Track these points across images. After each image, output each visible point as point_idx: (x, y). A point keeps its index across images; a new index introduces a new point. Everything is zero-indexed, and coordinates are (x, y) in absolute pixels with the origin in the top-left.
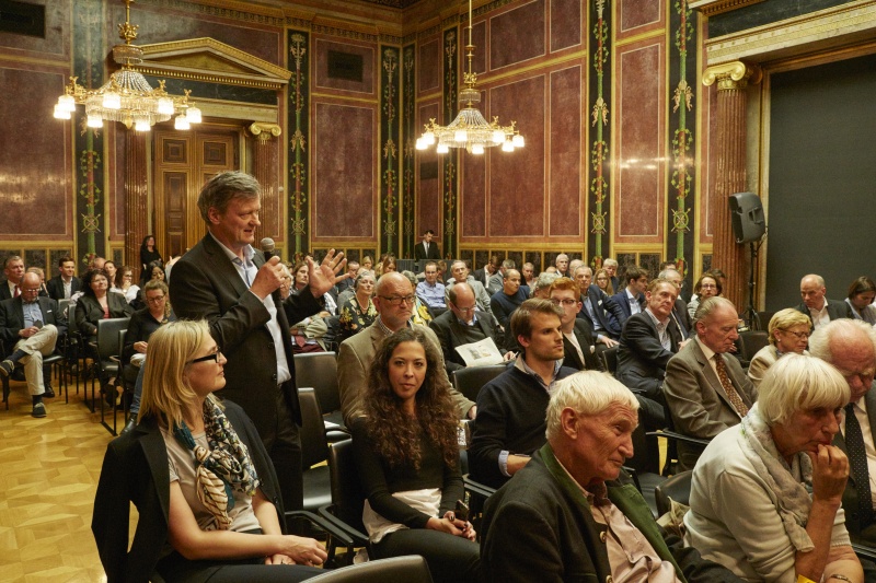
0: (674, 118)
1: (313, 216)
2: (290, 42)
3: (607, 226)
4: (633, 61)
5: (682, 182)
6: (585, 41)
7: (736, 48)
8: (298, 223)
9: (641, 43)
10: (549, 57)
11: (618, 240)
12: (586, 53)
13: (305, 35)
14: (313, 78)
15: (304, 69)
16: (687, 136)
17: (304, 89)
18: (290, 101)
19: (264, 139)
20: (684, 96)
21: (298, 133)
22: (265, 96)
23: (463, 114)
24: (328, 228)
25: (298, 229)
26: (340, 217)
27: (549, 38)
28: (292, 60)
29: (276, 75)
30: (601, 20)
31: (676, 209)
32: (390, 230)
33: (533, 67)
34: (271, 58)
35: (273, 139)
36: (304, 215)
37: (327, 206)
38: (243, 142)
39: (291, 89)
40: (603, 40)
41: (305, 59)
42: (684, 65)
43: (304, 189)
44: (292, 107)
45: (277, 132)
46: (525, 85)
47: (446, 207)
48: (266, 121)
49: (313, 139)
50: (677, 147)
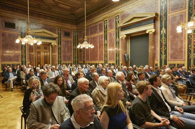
0: (116, 43)
1: (62, 58)
2: (58, 30)
3: (107, 59)
4: (110, 34)
5: (118, 52)
6: (103, 31)
7: (125, 33)
8: (60, 59)
9: (112, 32)
10: (98, 33)
11: (109, 61)
12: (104, 33)
13: (60, 29)
14: (62, 36)
15: (60, 34)
16: (118, 46)
17: (60, 38)
18: (58, 40)
19: (54, 46)
20: (118, 40)
21: (59, 45)
22: (54, 39)
23: (84, 42)
24: (64, 60)
25: (60, 60)
26: (67, 58)
27: (98, 31)
28: (58, 33)
29: (56, 35)
30: (106, 28)
31: (117, 56)
32: (75, 60)
33: (96, 35)
34: (55, 33)
35: (55, 46)
36: (61, 58)
37: (64, 56)
38: (50, 46)
39: (58, 38)
40: (106, 31)
41: (60, 33)
42: (118, 35)
43: (61, 54)
44: (58, 41)
45: (56, 44)
46: (95, 37)
47: (83, 56)
48: (54, 43)
49: (62, 46)
50: (117, 47)
